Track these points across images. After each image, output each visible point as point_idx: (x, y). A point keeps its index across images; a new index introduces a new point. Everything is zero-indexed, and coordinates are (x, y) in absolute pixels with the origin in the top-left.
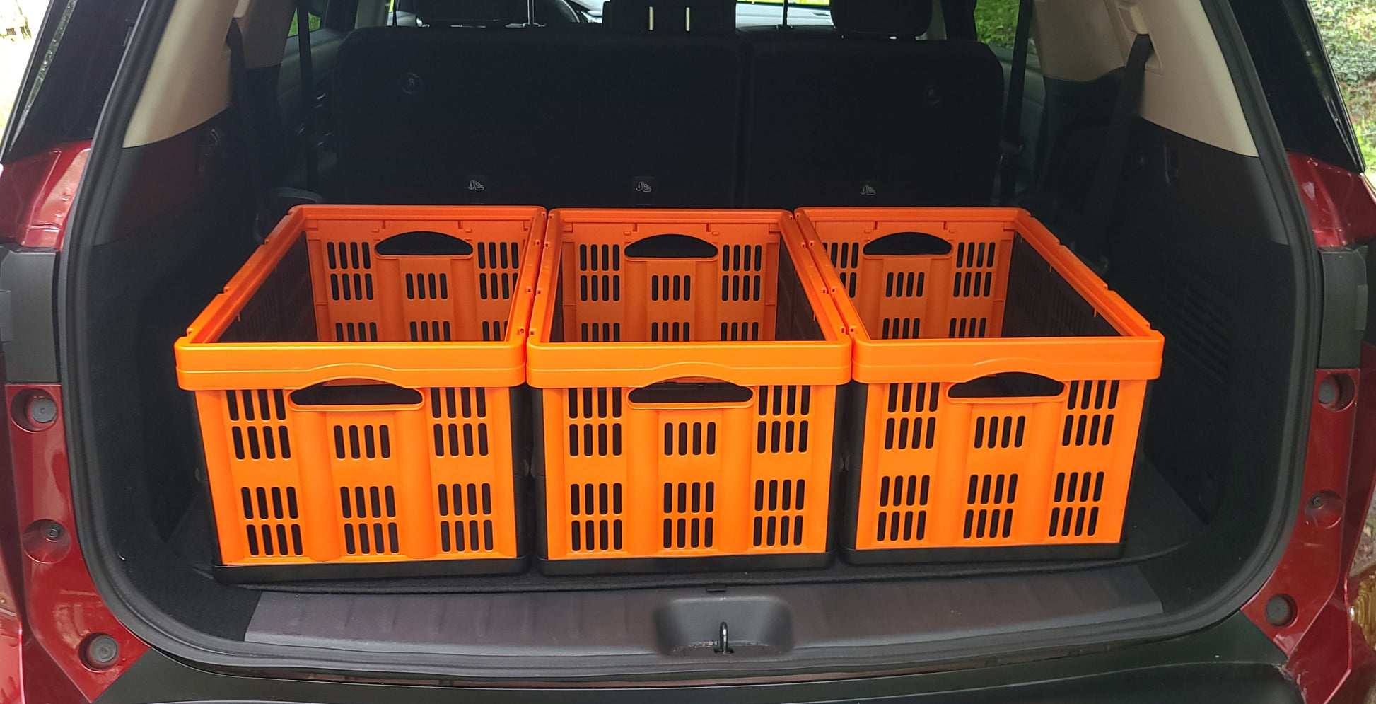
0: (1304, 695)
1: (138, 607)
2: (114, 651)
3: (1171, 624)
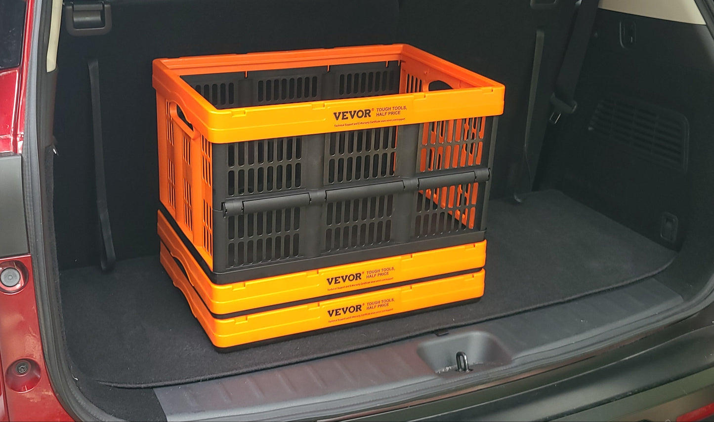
3: (691, 307)
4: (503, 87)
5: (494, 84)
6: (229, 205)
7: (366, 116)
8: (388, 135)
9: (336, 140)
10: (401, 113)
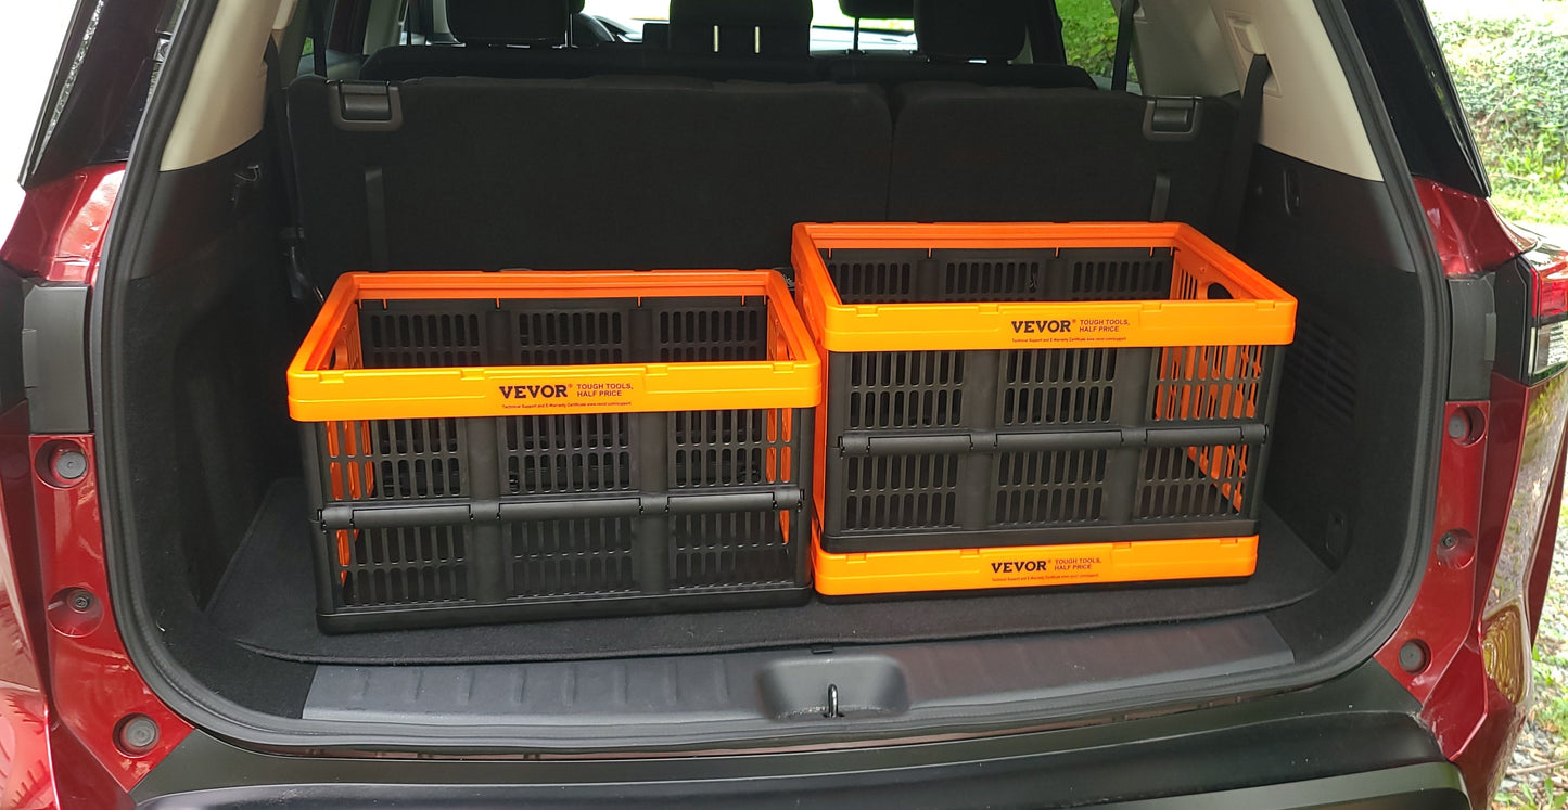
0: (1440, 742)
1: (181, 684)
2: (153, 735)
3: (1303, 673)
4: (1294, 302)
5: (1280, 295)
6: (848, 442)
7: (1062, 330)
8: (1107, 360)
9: (1018, 362)
10: (1119, 329)
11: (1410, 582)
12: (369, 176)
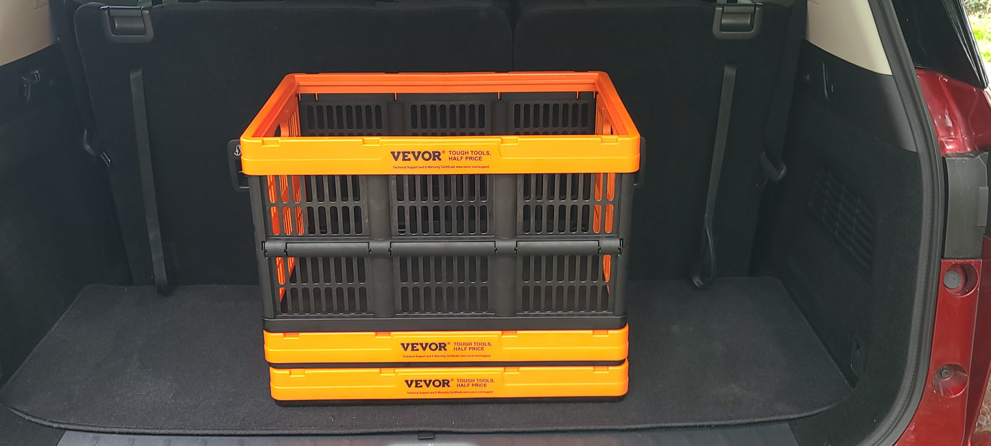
4: (638, 135)
6: (269, 245)
7: (434, 159)
10: (483, 159)
11: (910, 400)
12: (132, 76)
